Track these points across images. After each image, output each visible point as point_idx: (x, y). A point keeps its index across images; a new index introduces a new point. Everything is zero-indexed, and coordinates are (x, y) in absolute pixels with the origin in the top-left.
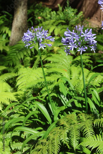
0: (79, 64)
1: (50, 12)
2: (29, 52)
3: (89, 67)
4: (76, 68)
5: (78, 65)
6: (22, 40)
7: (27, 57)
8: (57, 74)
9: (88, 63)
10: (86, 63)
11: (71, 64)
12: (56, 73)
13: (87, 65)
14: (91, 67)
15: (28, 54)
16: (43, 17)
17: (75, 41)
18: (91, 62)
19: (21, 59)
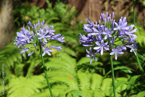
0: (87, 68)
1: (38, 11)
2: (20, 58)
3: (100, 71)
4: (84, 74)
5: (85, 70)
6: (14, 43)
7: (18, 64)
8: (61, 84)
9: (99, 66)
10: (96, 66)
11: (76, 69)
12: (59, 83)
13: (97, 68)
14: (102, 71)
15: (19, 60)
16: (30, 17)
17: (106, 38)
18: (101, 64)
19: (11, 67)
